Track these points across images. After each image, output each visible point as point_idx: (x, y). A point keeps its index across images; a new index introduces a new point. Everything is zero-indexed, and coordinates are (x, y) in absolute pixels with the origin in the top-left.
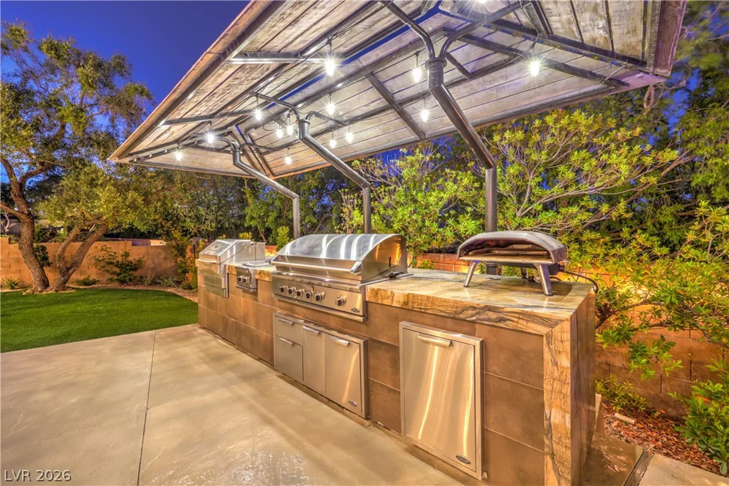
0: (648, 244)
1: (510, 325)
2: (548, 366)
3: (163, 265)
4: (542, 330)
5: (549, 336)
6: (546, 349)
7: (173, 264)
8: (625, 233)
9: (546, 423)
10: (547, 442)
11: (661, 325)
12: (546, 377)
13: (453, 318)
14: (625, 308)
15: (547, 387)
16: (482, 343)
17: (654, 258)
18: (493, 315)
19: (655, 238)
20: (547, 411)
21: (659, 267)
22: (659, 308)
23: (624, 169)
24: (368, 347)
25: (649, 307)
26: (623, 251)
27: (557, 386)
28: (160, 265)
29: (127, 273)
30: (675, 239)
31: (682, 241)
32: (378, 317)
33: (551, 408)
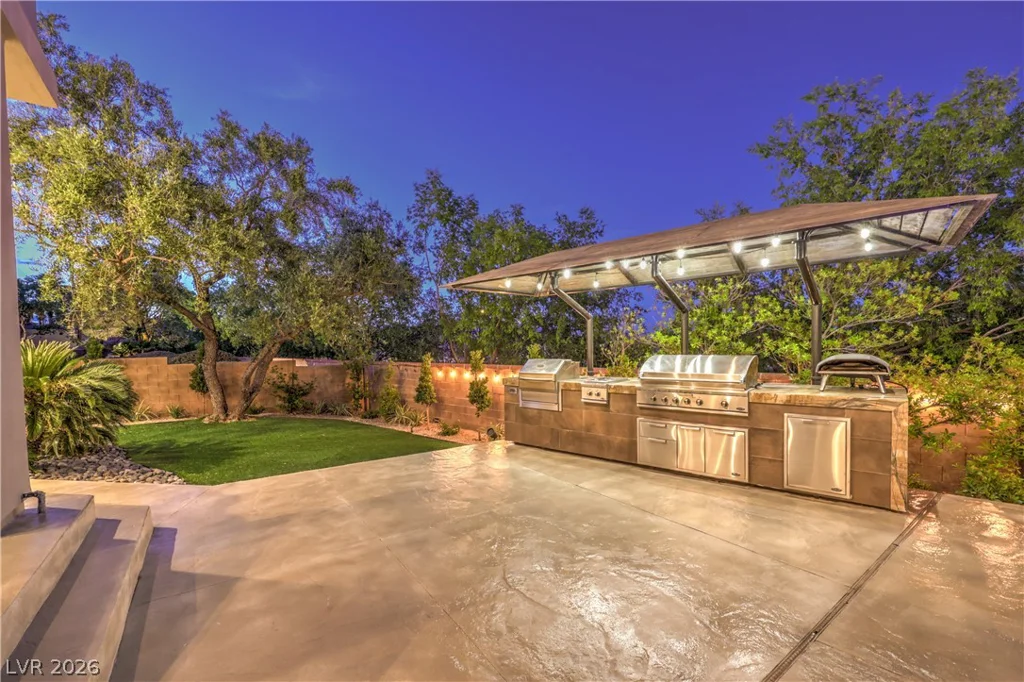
0: (934, 362)
1: (870, 408)
2: (895, 427)
3: (330, 390)
4: (892, 408)
5: (896, 412)
6: (894, 419)
7: (341, 388)
8: (914, 353)
9: (892, 458)
10: (893, 468)
11: (945, 422)
12: (894, 434)
13: (829, 408)
14: (918, 411)
15: (893, 438)
16: (851, 421)
17: (940, 372)
18: (858, 403)
19: (938, 357)
20: (894, 452)
21: (943, 379)
22: (945, 408)
23: (920, 306)
24: (753, 433)
25: (938, 408)
26: (912, 367)
27: (900, 437)
28: (326, 388)
29: (295, 399)
30: (952, 357)
31: (959, 359)
32: (760, 412)
33: (896, 448)
